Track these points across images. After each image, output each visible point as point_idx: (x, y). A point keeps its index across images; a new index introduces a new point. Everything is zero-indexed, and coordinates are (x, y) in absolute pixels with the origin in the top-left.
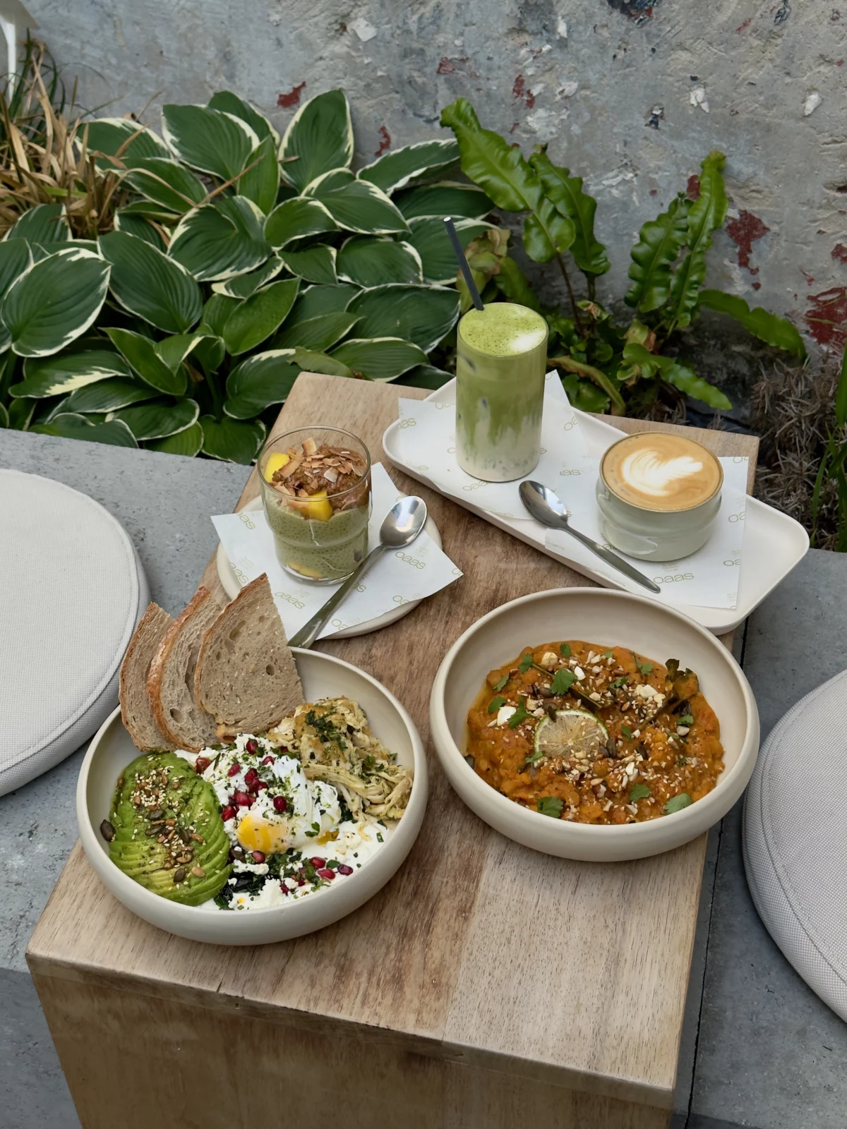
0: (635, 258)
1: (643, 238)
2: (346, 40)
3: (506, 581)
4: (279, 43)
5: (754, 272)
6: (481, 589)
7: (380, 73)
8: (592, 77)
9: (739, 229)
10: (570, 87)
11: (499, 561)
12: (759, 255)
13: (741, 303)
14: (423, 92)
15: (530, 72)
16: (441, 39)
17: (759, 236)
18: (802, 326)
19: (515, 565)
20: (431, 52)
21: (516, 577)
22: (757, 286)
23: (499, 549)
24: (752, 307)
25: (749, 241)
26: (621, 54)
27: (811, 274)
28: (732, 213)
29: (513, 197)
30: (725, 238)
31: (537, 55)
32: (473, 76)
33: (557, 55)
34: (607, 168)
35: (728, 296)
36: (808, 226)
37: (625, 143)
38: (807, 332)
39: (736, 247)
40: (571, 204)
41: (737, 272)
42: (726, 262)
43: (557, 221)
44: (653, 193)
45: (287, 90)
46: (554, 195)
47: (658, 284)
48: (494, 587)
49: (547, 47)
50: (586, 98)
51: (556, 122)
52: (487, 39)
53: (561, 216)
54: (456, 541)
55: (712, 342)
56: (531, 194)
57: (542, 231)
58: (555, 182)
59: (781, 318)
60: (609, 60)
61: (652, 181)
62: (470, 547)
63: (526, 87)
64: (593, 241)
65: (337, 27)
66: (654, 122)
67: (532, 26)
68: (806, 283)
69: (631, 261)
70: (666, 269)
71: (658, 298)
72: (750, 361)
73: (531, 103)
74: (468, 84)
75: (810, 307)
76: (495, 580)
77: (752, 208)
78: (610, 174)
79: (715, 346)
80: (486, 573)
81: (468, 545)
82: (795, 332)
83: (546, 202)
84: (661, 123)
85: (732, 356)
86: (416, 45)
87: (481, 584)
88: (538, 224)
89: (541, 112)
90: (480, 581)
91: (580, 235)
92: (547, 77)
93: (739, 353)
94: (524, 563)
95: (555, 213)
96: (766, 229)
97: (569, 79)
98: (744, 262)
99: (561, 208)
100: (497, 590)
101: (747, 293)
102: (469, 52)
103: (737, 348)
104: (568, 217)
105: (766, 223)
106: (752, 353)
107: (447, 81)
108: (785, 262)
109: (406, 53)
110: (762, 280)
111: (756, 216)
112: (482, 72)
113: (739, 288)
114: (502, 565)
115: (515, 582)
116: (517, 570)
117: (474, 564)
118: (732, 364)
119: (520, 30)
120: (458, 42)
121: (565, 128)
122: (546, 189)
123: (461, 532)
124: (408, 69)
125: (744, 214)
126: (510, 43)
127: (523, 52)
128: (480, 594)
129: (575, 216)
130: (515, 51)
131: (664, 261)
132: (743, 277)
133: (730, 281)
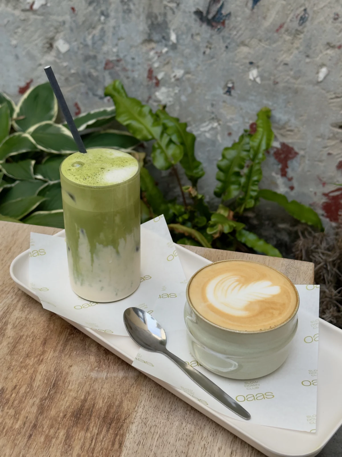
0: (220, 168)
1: (224, 157)
2: (53, 53)
3: (95, 390)
4: (17, 57)
5: (290, 179)
6: (70, 399)
7: (73, 71)
8: (192, 66)
9: (280, 154)
10: (179, 73)
11: (92, 370)
12: (293, 170)
13: (283, 197)
14: (97, 81)
15: (156, 65)
16: (105, 48)
17: (293, 158)
18: (320, 212)
19: (106, 374)
20: (100, 57)
21: (105, 386)
22: (292, 188)
23: (92, 359)
24: (290, 200)
25: (286, 161)
26: (208, 51)
27: (324, 180)
28: (276, 144)
29: (145, 132)
30: (272, 160)
31: (159, 55)
32: (125, 70)
33: (171, 54)
34: (202, 121)
35: (275, 194)
36: (321, 151)
37: (213, 105)
38: (323, 215)
39: (278, 165)
40: (180, 136)
41: (280, 180)
42: (274, 174)
43: (172, 146)
44: (230, 134)
45: (23, 84)
46: (169, 131)
47: (233, 183)
48: (83, 397)
49: (165, 50)
50: (189, 80)
51: (172, 94)
52: (131, 47)
53: (174, 143)
54: (55, 351)
55: (267, 222)
56: (157, 131)
57: (163, 152)
58: (170, 124)
59: (307, 206)
60: (201, 55)
61: (229, 128)
62: (67, 356)
63: (154, 74)
64: (194, 159)
65: (48, 45)
66: (229, 91)
67: (156, 37)
68: (321, 186)
69: (217, 170)
70: (238, 174)
71: (234, 192)
72: (289, 233)
73: (158, 84)
74: (122, 75)
75: (324, 200)
76: (84, 389)
77: (288, 141)
78: (204, 124)
79: (268, 224)
80: (77, 383)
81: (65, 355)
82: (316, 215)
83: (165, 135)
84: (233, 92)
85: (279, 230)
86: (91, 53)
87: (71, 393)
88: (160, 147)
89: (164, 89)
90: (71, 390)
91: (186, 155)
92: (166, 68)
93: (283, 229)
94: (114, 372)
95: (171, 141)
96: (296, 154)
97: (179, 68)
98: (284, 173)
99: (174, 138)
100: (85, 400)
101: (287, 192)
102: (121, 56)
103: (281, 226)
104: (179, 144)
105: (296, 149)
106: (291, 229)
107: (110, 74)
108: (308, 173)
109: (87, 58)
110: (295, 184)
111: (291, 145)
112: (129, 67)
113: (282, 189)
114: (94, 375)
115: (104, 391)
116: (106, 378)
117: (67, 373)
118: (279, 235)
119: (149, 40)
120: (115, 50)
121: (177, 97)
122: (165, 128)
123: (61, 343)
124: (88, 68)
125: (283, 145)
126: (145, 48)
127: (152, 53)
128: (68, 404)
129: (183, 143)
130: (147, 53)
131: (236, 169)
132: (284, 183)
133: (276, 185)
